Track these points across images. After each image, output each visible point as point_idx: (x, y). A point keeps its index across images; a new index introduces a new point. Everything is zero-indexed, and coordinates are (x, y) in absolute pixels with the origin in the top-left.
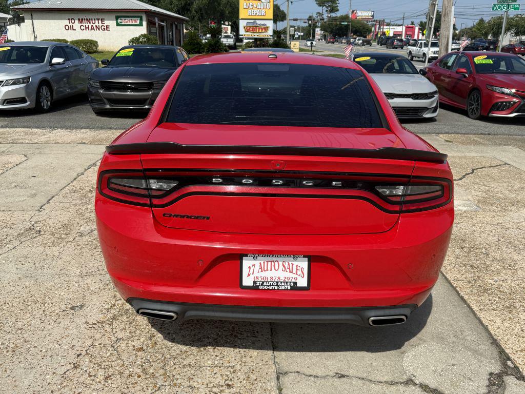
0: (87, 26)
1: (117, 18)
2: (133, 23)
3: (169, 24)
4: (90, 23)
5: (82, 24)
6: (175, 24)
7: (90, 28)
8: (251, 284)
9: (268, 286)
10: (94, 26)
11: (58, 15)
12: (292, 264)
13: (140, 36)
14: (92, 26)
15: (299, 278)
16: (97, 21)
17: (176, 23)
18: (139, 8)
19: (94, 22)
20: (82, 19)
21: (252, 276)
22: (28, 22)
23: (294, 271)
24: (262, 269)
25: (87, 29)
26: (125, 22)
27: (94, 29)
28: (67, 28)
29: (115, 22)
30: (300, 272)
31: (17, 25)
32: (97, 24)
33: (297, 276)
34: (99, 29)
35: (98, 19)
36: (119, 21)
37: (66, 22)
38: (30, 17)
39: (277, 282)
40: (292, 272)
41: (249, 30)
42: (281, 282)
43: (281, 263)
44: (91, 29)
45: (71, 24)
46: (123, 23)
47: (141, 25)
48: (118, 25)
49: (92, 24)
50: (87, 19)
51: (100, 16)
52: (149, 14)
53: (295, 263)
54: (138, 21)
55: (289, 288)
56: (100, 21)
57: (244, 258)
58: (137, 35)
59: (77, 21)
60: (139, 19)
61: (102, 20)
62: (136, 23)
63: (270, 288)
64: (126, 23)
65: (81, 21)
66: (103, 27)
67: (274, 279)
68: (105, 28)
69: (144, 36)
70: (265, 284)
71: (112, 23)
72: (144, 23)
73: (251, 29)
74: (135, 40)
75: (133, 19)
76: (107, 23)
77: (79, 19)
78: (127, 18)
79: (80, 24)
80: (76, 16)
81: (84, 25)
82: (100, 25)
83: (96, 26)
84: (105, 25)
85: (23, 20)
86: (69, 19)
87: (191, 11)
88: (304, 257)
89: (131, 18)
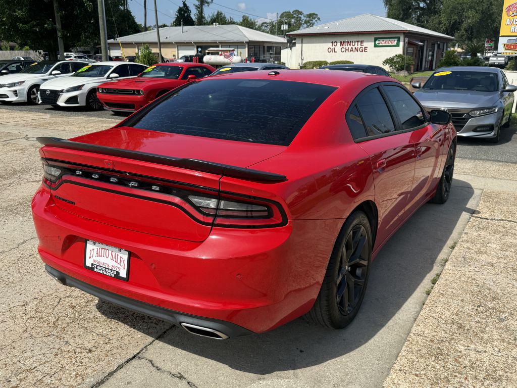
0: (347, 49)
1: (376, 39)
2: (391, 44)
3: (431, 44)
4: (350, 45)
5: (343, 47)
6: (437, 43)
7: (349, 50)
8: (90, 266)
9: (100, 270)
10: (354, 48)
11: (323, 39)
12: (118, 255)
13: (395, 57)
14: (352, 48)
15: (122, 268)
16: (356, 43)
17: (439, 43)
18: (398, 29)
19: (354, 44)
20: (344, 42)
21: (92, 259)
22: (298, 46)
23: (119, 261)
24: (99, 255)
25: (347, 51)
26: (382, 42)
27: (353, 51)
28: (330, 50)
29: (373, 44)
30: (122, 264)
31: (289, 49)
32: (356, 46)
33: (120, 266)
34: (357, 51)
35: (358, 42)
36: (377, 42)
37: (330, 45)
38: (301, 41)
39: (106, 268)
40: (117, 262)
41: (510, 47)
42: (109, 269)
43: (110, 252)
44: (351, 51)
45: (334, 47)
46: (381, 44)
47: (398, 45)
48: (376, 46)
49: (352, 46)
50: (348, 42)
51: (360, 38)
52: (407, 34)
53: (120, 255)
54: (396, 42)
55: (113, 276)
56: (359, 43)
57: (88, 241)
58: (392, 55)
59: (339, 44)
60: (396, 40)
61: (362, 42)
62: (393, 44)
63: (101, 272)
64: (383, 44)
65: (342, 43)
66: (361, 49)
67: (105, 264)
68: (364, 49)
69: (399, 56)
70: (98, 267)
71: (369, 45)
72: (401, 44)
73: (512, 47)
74: (390, 60)
75: (390, 40)
76: (365, 44)
77: (341, 42)
78: (385, 40)
79: (342, 47)
80: (339, 39)
81: (345, 47)
82: (359, 46)
83: (355, 48)
84: (363, 47)
85: (294, 44)
86: (332, 42)
87: (460, 30)
88: (125, 250)
89: (388, 40)
